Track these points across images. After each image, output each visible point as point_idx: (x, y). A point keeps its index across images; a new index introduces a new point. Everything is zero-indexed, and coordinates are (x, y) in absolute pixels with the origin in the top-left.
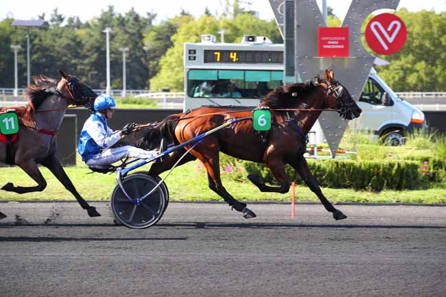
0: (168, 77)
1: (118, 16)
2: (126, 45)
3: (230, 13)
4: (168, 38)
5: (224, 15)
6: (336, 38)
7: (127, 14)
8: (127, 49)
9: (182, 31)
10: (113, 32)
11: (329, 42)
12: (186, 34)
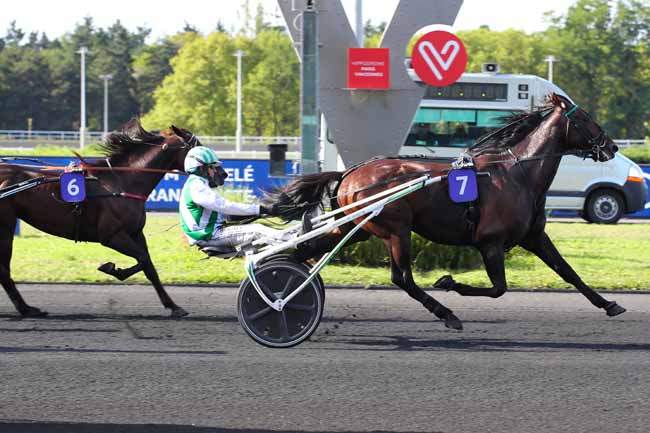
0: (166, 114)
1: (98, 31)
2: (108, 71)
3: (251, 29)
4: (167, 61)
5: (243, 31)
6: (372, 63)
7: (110, 29)
8: (110, 76)
9: (185, 52)
10: (91, 53)
11: (363, 69)
12: (189, 57)
